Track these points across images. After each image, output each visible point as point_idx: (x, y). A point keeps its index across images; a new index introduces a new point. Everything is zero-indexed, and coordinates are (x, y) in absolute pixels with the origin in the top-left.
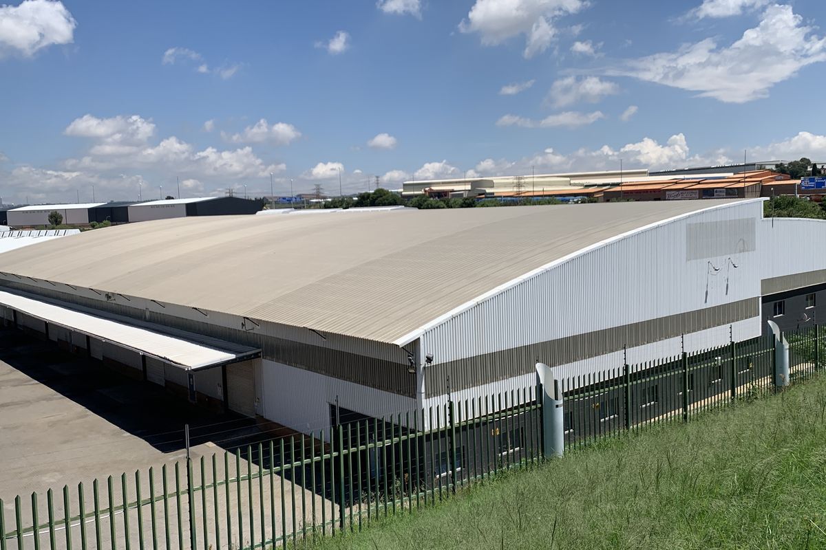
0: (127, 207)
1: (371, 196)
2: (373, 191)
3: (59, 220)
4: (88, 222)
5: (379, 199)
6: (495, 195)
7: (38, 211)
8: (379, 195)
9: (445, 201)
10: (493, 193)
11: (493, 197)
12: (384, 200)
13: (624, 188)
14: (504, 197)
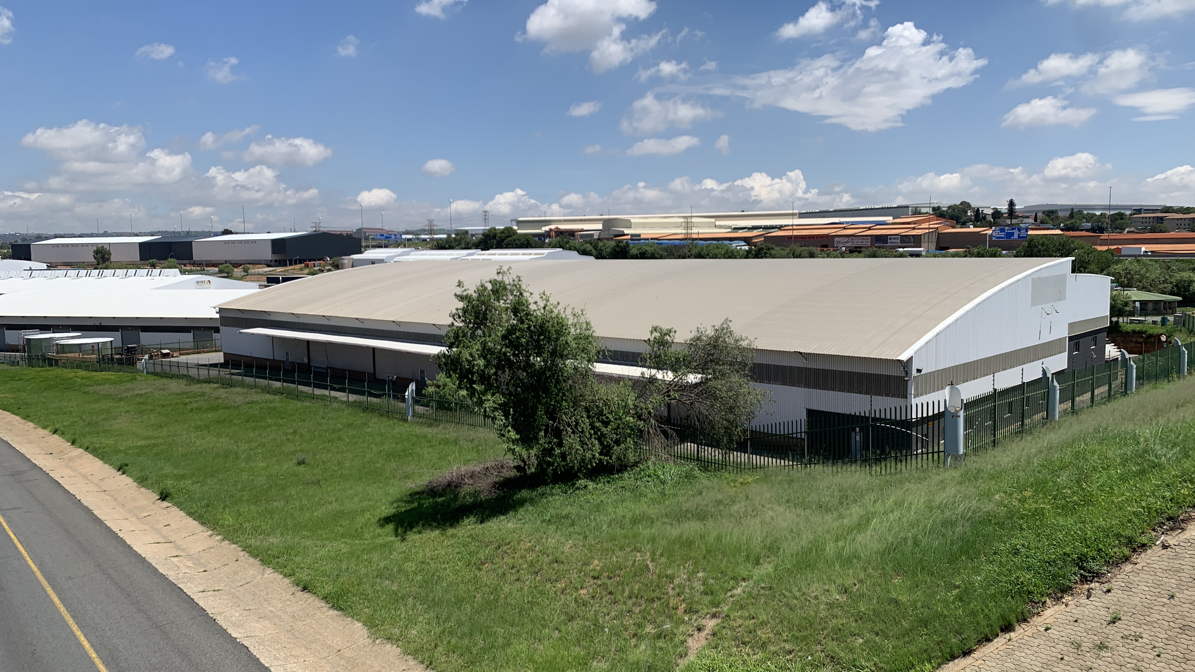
0: (191, 242)
1: (499, 235)
2: (503, 227)
3: (106, 256)
4: (139, 260)
5: (508, 239)
6: (642, 237)
7: (73, 245)
8: (508, 235)
9: (592, 244)
10: (639, 235)
11: (640, 240)
12: (515, 240)
13: (796, 233)
14: (652, 239)
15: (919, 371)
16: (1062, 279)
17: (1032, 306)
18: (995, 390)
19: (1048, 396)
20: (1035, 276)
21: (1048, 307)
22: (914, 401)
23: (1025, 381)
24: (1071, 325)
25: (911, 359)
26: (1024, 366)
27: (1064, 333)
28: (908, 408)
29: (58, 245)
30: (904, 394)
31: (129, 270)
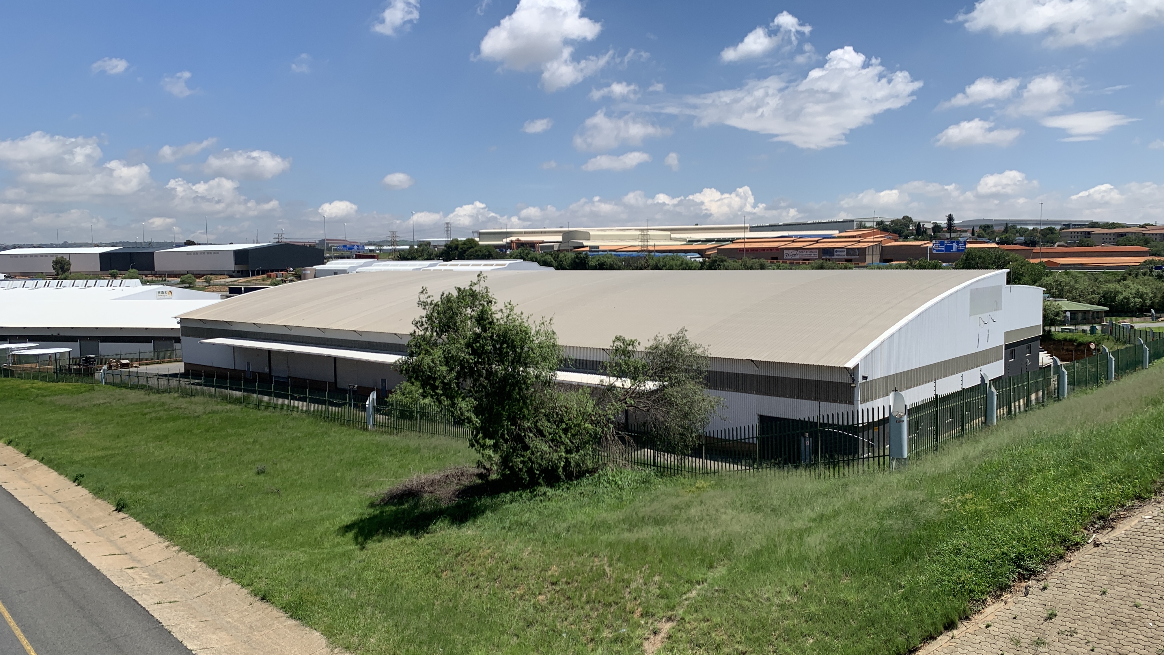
0: (152, 253)
1: (460, 246)
2: (465, 239)
3: (66, 267)
4: (99, 270)
6: (601, 248)
7: (31, 255)
8: (470, 246)
9: (552, 255)
10: (598, 247)
11: (599, 251)
12: (476, 251)
13: (747, 246)
14: (610, 251)
15: (865, 378)
16: (998, 290)
17: (970, 315)
18: (937, 396)
19: (986, 401)
20: (974, 287)
21: (985, 316)
22: (861, 407)
23: (966, 387)
24: (1007, 334)
25: (857, 366)
26: (963, 373)
27: (1001, 342)
28: (855, 414)
29: (16, 256)
30: (851, 401)
31: (89, 281)
